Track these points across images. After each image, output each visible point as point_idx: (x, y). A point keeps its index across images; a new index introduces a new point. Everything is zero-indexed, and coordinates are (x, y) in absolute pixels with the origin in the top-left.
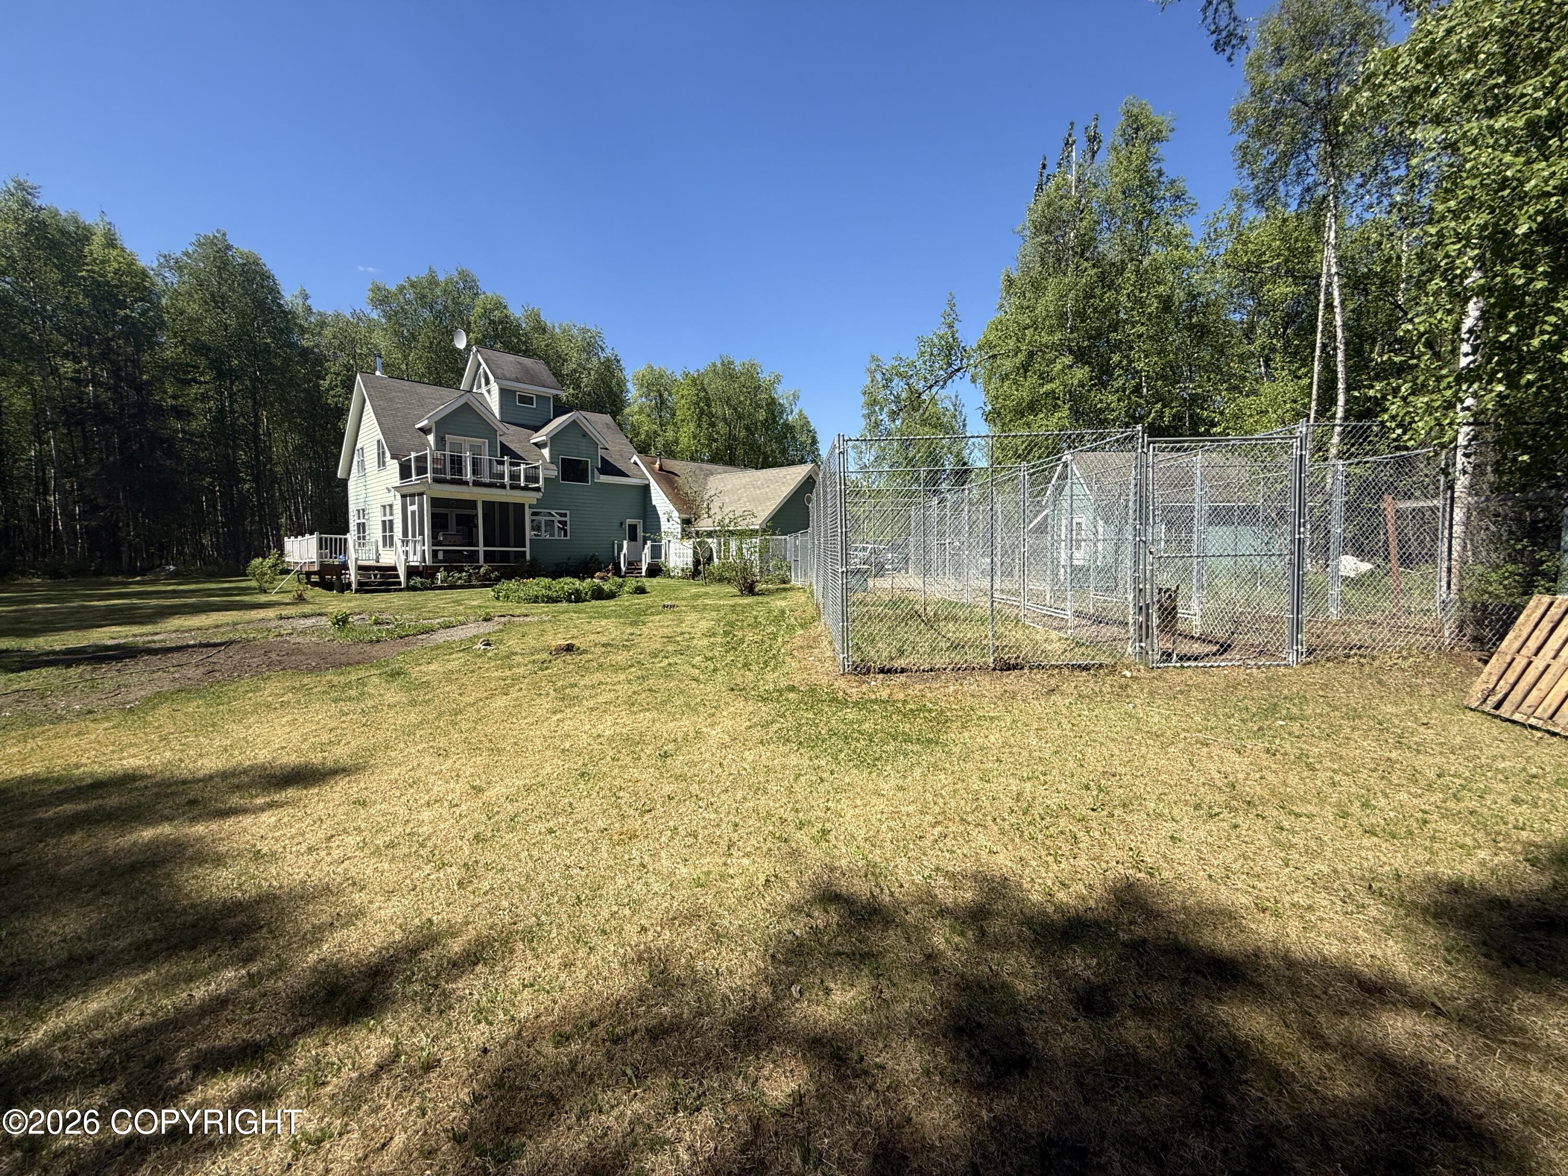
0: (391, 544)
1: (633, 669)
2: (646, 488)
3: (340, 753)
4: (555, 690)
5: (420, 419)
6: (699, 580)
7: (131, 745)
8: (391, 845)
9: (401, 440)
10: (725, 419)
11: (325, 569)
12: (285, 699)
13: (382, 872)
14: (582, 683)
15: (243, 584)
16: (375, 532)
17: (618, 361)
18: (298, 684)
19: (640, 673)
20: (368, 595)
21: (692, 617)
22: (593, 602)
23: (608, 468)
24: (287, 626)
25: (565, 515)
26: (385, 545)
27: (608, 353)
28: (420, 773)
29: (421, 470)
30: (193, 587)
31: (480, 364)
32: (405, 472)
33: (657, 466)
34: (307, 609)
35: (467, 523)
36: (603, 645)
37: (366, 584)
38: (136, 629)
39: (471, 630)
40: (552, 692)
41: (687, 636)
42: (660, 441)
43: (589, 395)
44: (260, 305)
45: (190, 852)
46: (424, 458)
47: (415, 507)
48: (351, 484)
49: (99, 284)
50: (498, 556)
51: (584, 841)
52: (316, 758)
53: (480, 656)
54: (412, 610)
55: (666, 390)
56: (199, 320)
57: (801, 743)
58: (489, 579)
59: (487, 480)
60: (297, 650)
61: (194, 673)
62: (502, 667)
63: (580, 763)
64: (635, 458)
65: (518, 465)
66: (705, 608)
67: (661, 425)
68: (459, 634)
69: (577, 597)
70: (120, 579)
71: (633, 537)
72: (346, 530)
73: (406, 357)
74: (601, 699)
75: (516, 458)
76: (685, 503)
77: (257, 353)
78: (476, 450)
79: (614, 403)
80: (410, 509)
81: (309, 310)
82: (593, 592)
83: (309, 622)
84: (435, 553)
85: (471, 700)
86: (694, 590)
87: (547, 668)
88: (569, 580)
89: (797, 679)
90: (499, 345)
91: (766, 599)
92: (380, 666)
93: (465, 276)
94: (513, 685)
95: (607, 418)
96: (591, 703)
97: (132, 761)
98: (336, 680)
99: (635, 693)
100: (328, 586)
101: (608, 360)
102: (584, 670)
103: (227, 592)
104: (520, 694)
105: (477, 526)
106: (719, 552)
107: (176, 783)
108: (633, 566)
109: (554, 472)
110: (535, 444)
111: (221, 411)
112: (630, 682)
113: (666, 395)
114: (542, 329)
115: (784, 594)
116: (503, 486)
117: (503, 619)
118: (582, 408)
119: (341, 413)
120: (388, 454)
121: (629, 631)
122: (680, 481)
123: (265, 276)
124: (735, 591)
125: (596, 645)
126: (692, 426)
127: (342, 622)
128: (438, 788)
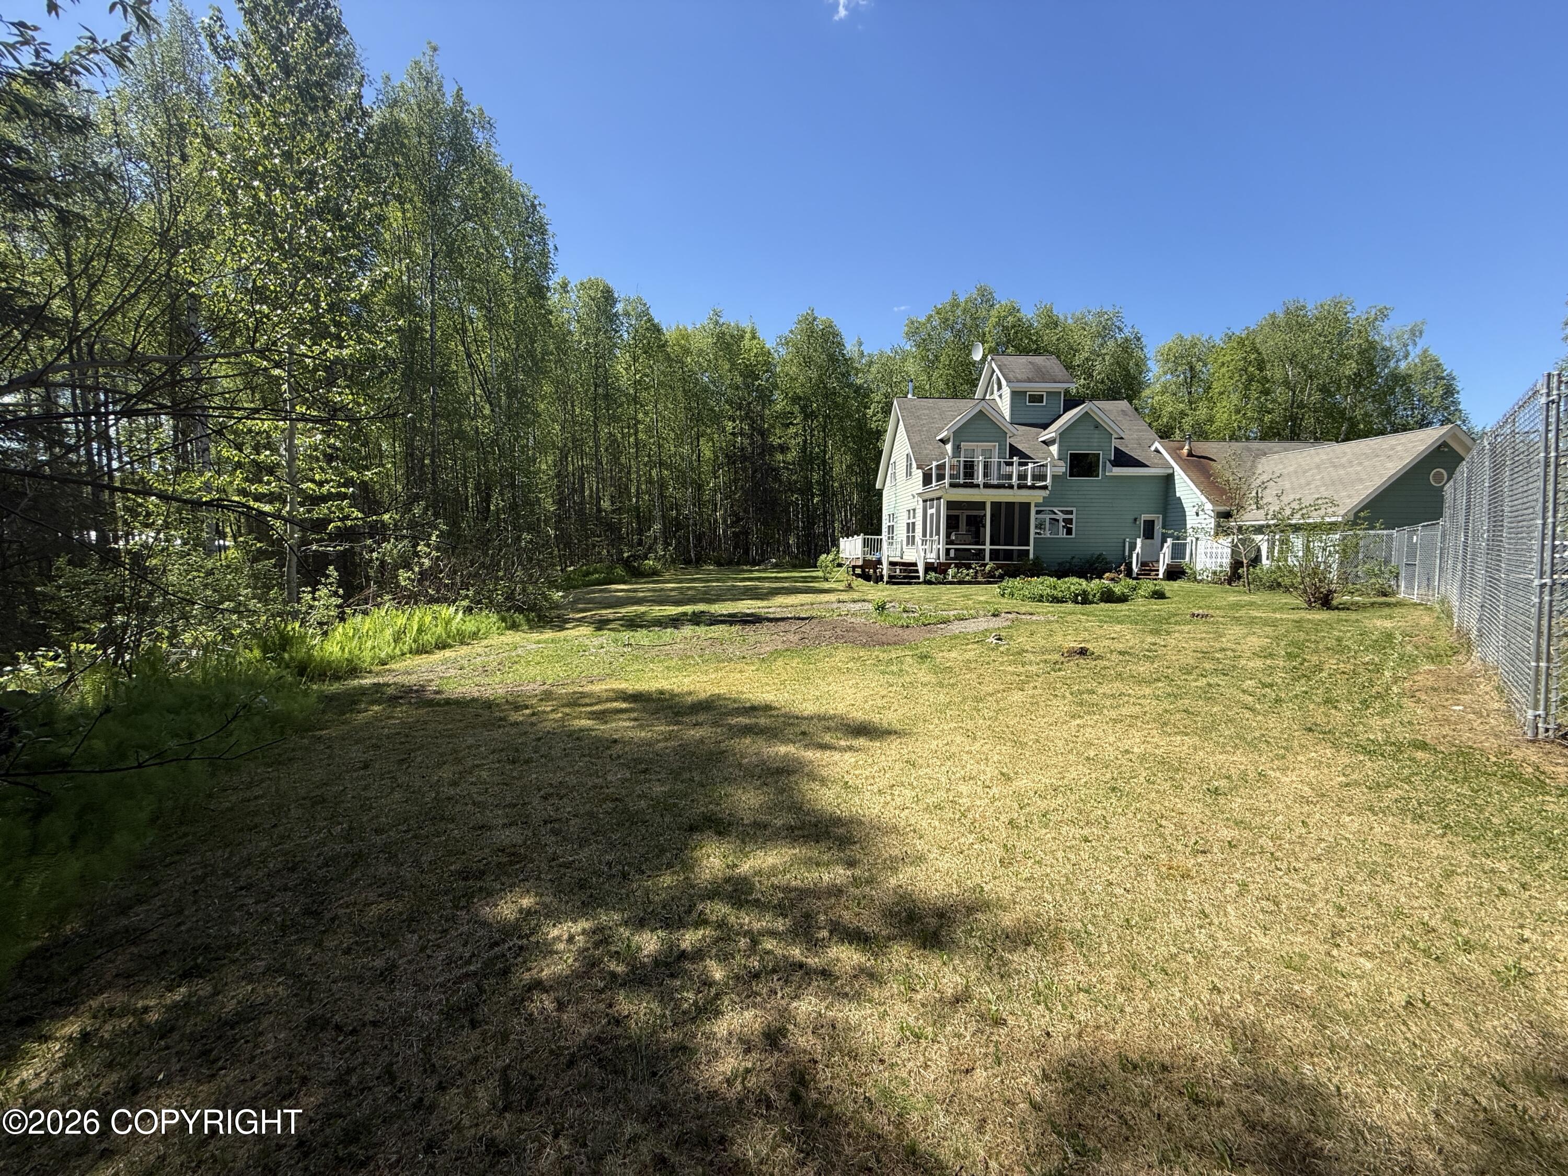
0: (913, 543)
1: (1160, 684)
2: (1169, 479)
3: (889, 718)
4: (1072, 694)
5: (941, 430)
6: (1238, 586)
7: (767, 684)
8: (938, 807)
9: (925, 452)
10: (1286, 383)
11: (867, 564)
12: (849, 666)
13: (935, 828)
14: (1100, 691)
15: (814, 574)
16: (901, 533)
17: (1139, 339)
18: (856, 656)
19: (1169, 690)
20: (895, 587)
21: (1235, 631)
22: (1102, 605)
23: (1123, 459)
24: (844, 608)
25: (1071, 513)
26: (908, 544)
27: (1127, 332)
28: (954, 749)
29: (940, 477)
30: (785, 575)
31: (993, 371)
32: (927, 480)
33: (1185, 451)
34: (856, 596)
35: (976, 523)
36: (1120, 653)
37: (894, 577)
38: (759, 603)
39: (982, 624)
40: (1067, 694)
41: (1229, 653)
42: (1187, 422)
43: (1103, 382)
44: (832, 359)
45: (806, 770)
46: (944, 465)
47: (933, 511)
48: (885, 493)
49: (747, 366)
50: (1001, 555)
51: (1126, 863)
52: (876, 718)
53: (993, 649)
54: (929, 601)
55: (1199, 360)
56: (796, 379)
57: (1447, 826)
58: (994, 577)
59: (996, 482)
60: (852, 629)
61: (794, 638)
62: (1014, 662)
63: (1109, 776)
64: (1157, 445)
65: (1026, 464)
66: (1252, 621)
67: (1191, 403)
68: (971, 626)
69: (1084, 599)
70: (748, 567)
71: (1149, 532)
72: (879, 532)
73: (929, 378)
74: (1124, 711)
75: (1024, 458)
76: (1222, 492)
77: (830, 395)
78: (987, 453)
79: (1130, 387)
80: (930, 512)
81: (862, 354)
82: (1103, 594)
83: (858, 606)
84: (948, 551)
85: (990, 689)
86: (1232, 598)
87: (1060, 670)
88: (1075, 580)
89: (1430, 734)
90: (1010, 350)
91: (1353, 616)
92: (911, 649)
93: (982, 292)
94: (1028, 682)
95: (1124, 404)
96: (1113, 714)
97: (766, 696)
98: (881, 656)
99: (1166, 711)
100: (867, 578)
101: (1127, 340)
102: (1100, 676)
103: (805, 579)
104: (1036, 692)
105: (984, 526)
106: (1271, 550)
107: (793, 717)
108: (1148, 569)
109: (1062, 468)
110: (1044, 442)
111: (805, 441)
112: (1157, 698)
113: (1199, 366)
114: (1054, 324)
115: (1386, 611)
116: (1011, 487)
117: (1010, 616)
118: (1094, 397)
119: (879, 434)
120: (914, 465)
121: (1150, 639)
122: (1216, 466)
123: (836, 335)
124: (1300, 602)
125: (1112, 652)
126: (1235, 398)
127: (881, 608)
128: (972, 767)
